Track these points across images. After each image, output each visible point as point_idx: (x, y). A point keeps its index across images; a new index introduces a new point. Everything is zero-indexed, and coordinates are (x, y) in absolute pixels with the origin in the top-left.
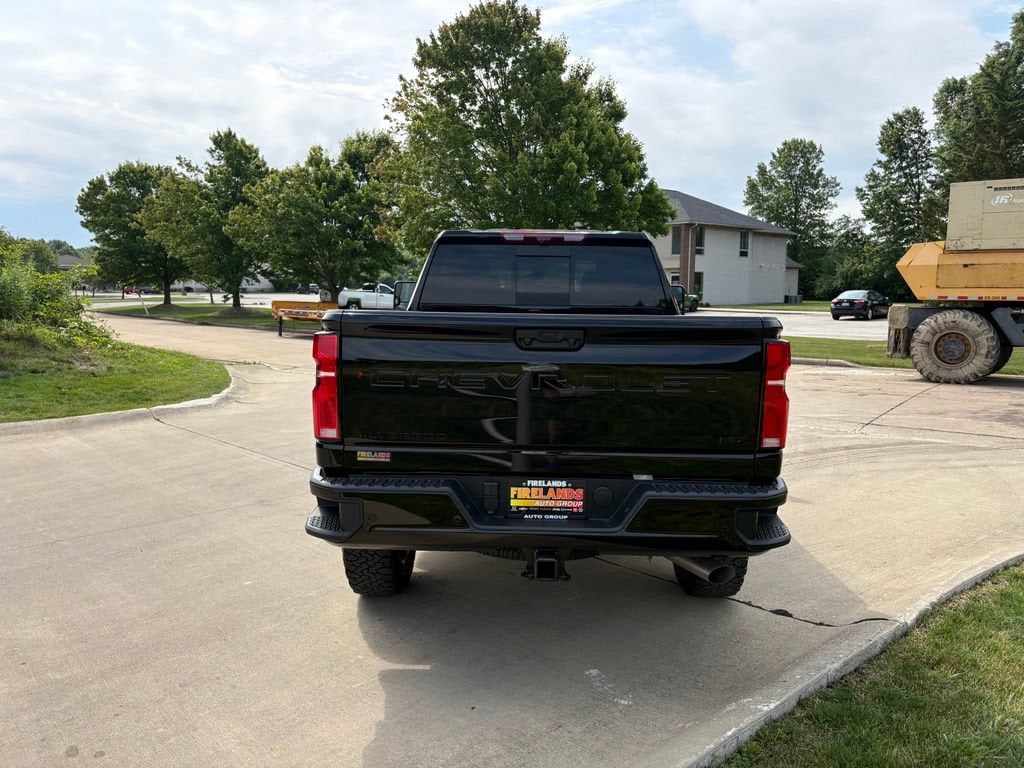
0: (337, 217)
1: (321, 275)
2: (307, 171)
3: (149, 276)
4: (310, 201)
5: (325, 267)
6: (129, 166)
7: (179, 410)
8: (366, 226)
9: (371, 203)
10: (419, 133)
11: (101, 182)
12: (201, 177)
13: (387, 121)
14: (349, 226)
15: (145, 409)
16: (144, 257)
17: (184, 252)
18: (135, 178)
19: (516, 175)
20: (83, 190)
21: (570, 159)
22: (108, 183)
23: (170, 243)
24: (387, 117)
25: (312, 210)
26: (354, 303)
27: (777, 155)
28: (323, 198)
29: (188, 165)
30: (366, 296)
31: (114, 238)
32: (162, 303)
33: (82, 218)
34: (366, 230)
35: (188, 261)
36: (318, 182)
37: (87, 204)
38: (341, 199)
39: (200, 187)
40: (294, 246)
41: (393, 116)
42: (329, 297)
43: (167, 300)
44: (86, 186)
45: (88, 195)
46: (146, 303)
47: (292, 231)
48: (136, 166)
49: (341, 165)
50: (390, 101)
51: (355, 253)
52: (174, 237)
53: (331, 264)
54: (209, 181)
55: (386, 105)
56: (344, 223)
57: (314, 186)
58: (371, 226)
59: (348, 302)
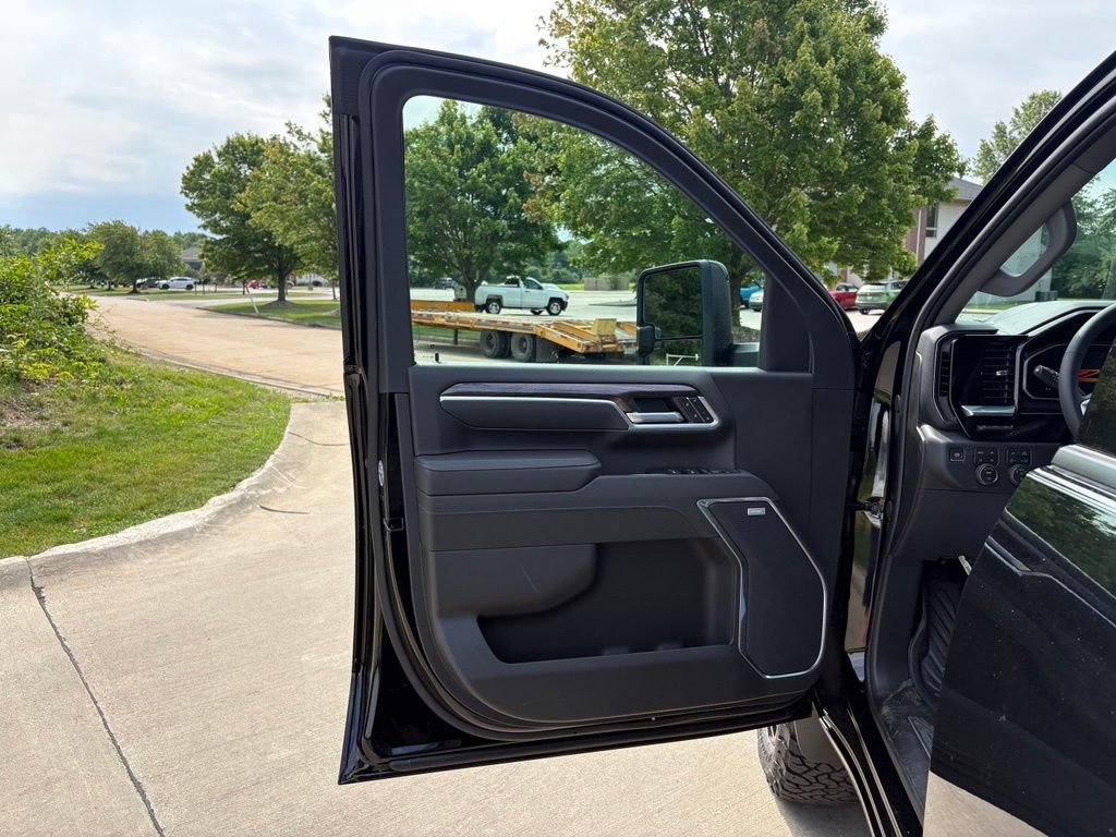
0: (473, 189)
1: (454, 265)
2: (436, 130)
3: (262, 269)
4: (439, 170)
5: (459, 256)
6: (240, 139)
7: (106, 556)
8: (511, 200)
9: (518, 171)
10: (589, 56)
11: (208, 158)
12: (314, 147)
13: (543, 47)
14: (490, 202)
15: (20, 559)
16: (255, 246)
17: (295, 238)
18: (244, 152)
19: (731, 114)
20: (188, 168)
21: (812, 85)
22: (216, 159)
23: (277, 228)
24: (542, 42)
25: (442, 181)
26: (494, 300)
27: (1021, 111)
28: (456, 165)
29: (299, 133)
30: (510, 293)
31: (224, 224)
32: (276, 299)
33: (189, 202)
34: (511, 207)
35: (299, 249)
36: (451, 145)
37: (191, 183)
38: (480, 166)
39: (312, 160)
40: (420, 228)
41: (550, 40)
42: (464, 295)
43: (282, 296)
44: (191, 163)
45: (192, 173)
46: (256, 300)
47: (417, 209)
48: (247, 139)
49: (481, 122)
50: (547, 20)
51: (496, 237)
52: (282, 220)
53: (467, 251)
54: (322, 151)
55: (541, 24)
56: (484, 198)
57: (445, 151)
58: (519, 200)
59: (488, 300)
